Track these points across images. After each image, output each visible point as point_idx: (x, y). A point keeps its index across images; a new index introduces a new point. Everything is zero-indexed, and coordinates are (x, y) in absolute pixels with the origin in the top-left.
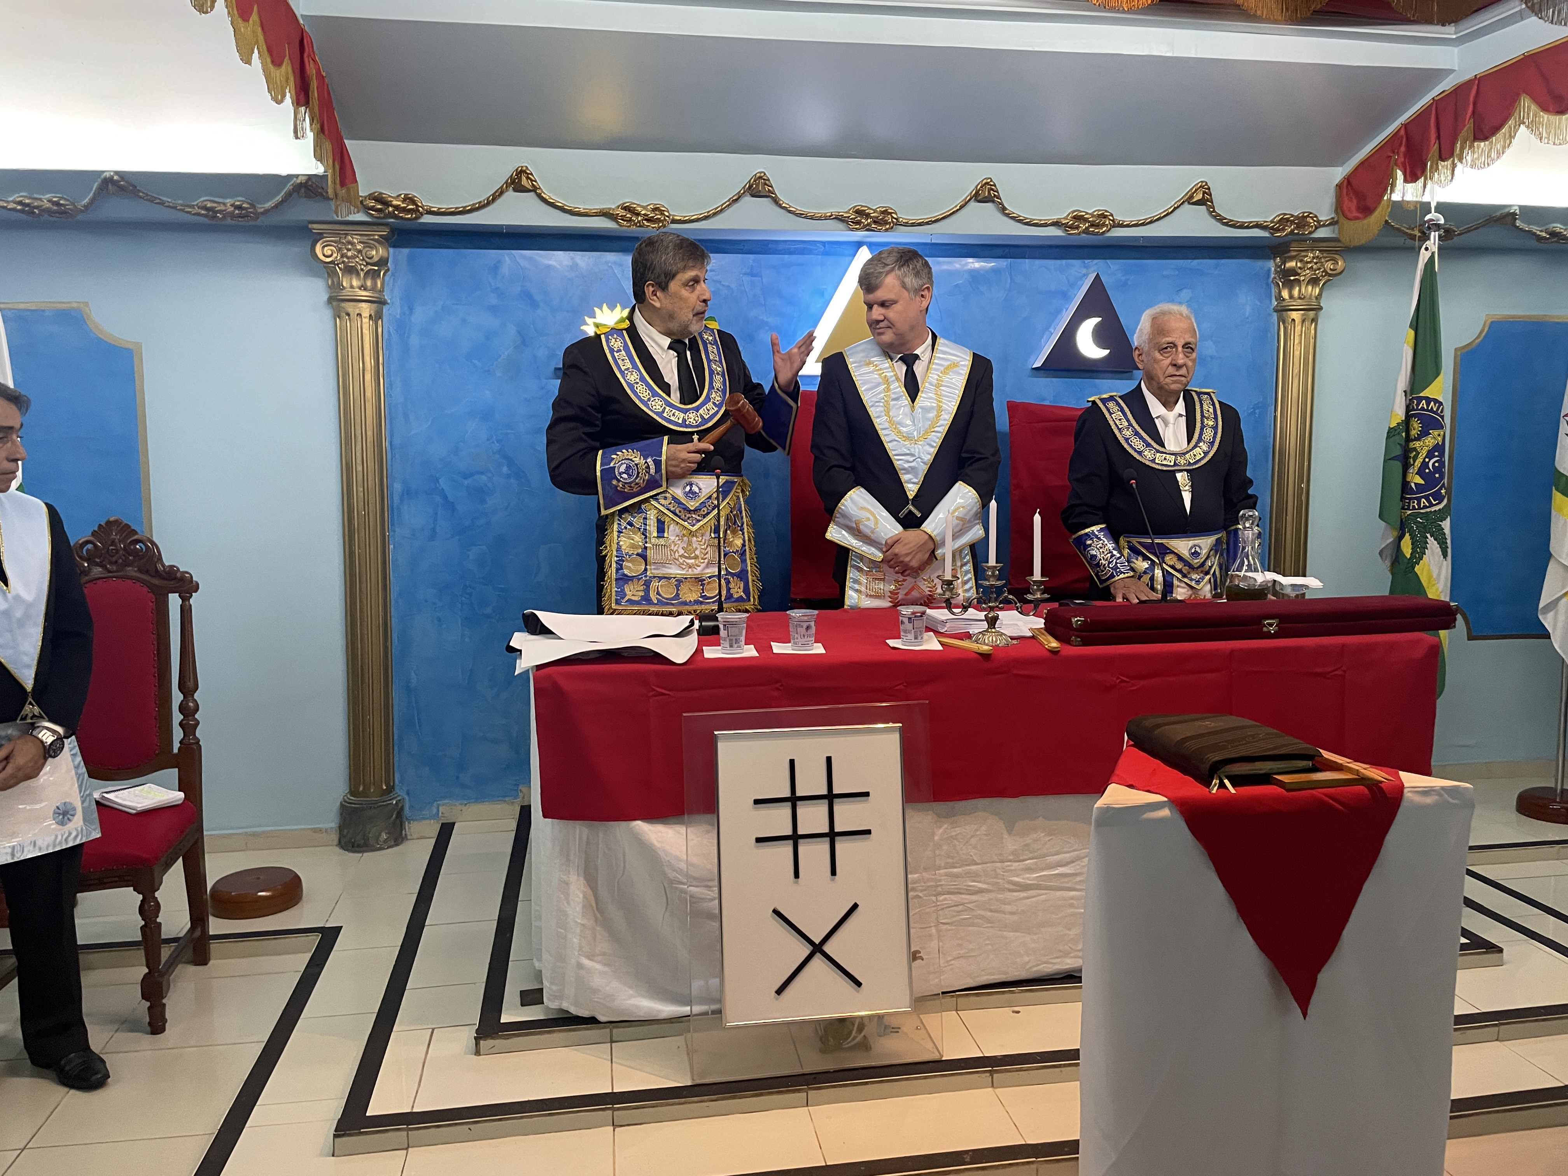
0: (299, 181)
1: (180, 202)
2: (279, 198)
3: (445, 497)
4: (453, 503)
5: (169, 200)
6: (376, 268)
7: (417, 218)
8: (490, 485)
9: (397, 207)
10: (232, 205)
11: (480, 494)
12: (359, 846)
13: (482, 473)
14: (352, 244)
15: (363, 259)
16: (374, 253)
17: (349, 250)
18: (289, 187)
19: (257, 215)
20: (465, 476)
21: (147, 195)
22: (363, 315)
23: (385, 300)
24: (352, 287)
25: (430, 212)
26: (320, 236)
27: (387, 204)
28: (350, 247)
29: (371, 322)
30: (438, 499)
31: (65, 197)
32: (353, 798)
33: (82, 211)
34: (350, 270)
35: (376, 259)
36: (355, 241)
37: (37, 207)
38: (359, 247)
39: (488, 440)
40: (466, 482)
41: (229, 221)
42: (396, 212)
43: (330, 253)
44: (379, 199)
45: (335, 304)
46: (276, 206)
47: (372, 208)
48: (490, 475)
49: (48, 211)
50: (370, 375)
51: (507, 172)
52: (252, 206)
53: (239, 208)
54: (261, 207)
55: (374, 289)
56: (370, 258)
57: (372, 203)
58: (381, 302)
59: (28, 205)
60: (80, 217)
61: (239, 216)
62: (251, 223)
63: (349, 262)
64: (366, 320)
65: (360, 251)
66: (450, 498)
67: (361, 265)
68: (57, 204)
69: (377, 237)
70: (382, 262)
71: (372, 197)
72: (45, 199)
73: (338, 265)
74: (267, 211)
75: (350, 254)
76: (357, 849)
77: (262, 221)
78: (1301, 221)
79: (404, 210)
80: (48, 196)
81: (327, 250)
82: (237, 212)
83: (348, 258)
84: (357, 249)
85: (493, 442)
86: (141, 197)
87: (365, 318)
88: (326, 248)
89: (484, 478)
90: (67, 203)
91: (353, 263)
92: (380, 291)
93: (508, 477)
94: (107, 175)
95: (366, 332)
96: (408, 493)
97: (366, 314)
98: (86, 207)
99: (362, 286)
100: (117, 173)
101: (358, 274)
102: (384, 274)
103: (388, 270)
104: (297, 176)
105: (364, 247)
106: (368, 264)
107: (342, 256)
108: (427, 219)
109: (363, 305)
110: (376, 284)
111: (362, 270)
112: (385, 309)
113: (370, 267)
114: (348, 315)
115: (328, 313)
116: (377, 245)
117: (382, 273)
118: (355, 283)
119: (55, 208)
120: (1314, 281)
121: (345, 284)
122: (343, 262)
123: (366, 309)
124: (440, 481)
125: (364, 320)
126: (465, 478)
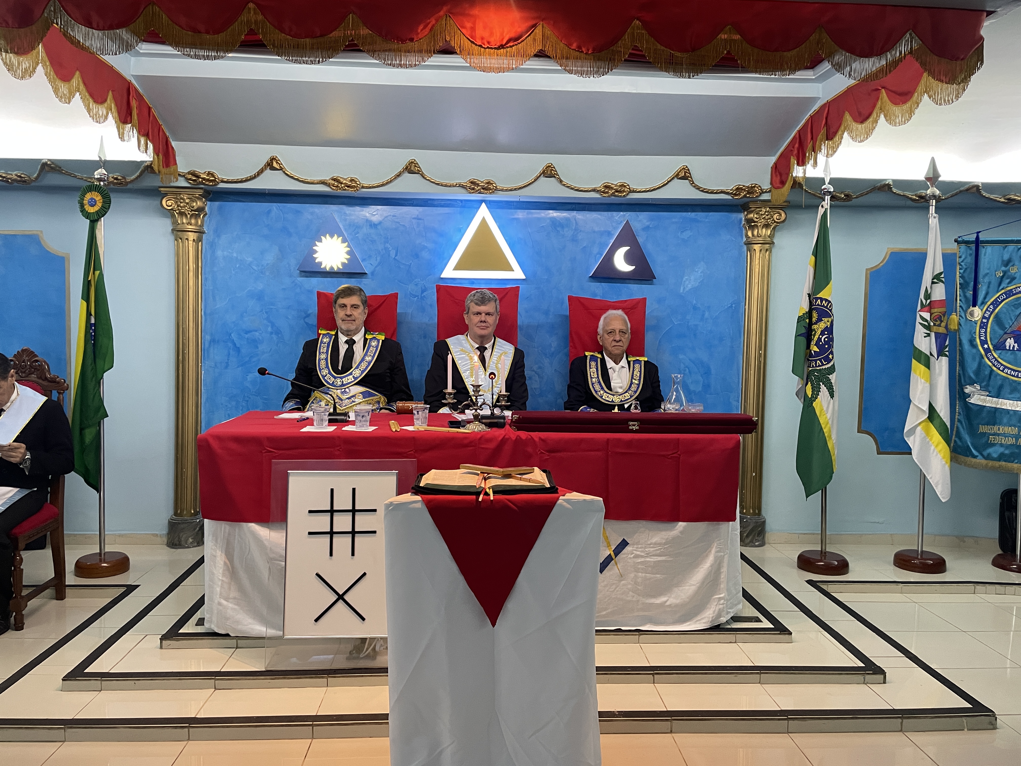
0: (146, 165)
1: (86, 176)
2: (138, 174)
3: (235, 344)
4: (239, 348)
5: (79, 175)
6: (197, 213)
7: (216, 185)
8: (260, 338)
9: (204, 179)
10: (112, 178)
11: (254, 343)
12: (176, 545)
13: (256, 331)
14: (183, 199)
15: (189, 208)
16: (195, 204)
17: (181, 203)
18: (142, 167)
19: (127, 183)
20: (247, 332)
21: (67, 172)
22: (189, 239)
23: (205, 231)
24: (183, 223)
25: (223, 181)
26: (165, 195)
27: (198, 177)
28: (182, 201)
29: (194, 243)
30: (230, 345)
31: (24, 173)
32: (174, 517)
33: (34, 181)
34: (182, 214)
35: (195, 208)
36: (185, 198)
37: (9, 179)
38: (187, 201)
39: (260, 312)
40: (246, 336)
41: (112, 186)
42: (204, 182)
43: (170, 204)
44: (193, 174)
45: (175, 232)
46: (137, 178)
47: (190, 179)
48: (261, 332)
49: (15, 180)
50: (192, 273)
51: (265, 159)
52: (124, 178)
53: (116, 179)
54: (129, 179)
55: (196, 224)
56: (193, 207)
57: (190, 176)
58: (200, 232)
59: (4, 177)
60: (33, 184)
61: (117, 184)
62: (124, 188)
63: (181, 209)
64: (191, 242)
65: (187, 203)
66: (238, 345)
67: (188, 211)
68: (20, 177)
69: (197, 196)
70: (201, 210)
71: (189, 173)
72: (13, 175)
73: (175, 211)
74: (132, 181)
75: (182, 205)
76: (175, 547)
77: (130, 186)
78: (751, 190)
79: (208, 180)
80: (15, 173)
81: (169, 203)
82: (115, 181)
83: (181, 207)
84: (186, 202)
85: (263, 313)
86: (63, 173)
87: (190, 241)
88: (168, 202)
89: (257, 334)
90: (25, 176)
91: (183, 210)
92: (200, 226)
93: (271, 333)
94: (44, 161)
95: (191, 249)
96: (213, 341)
97: (191, 239)
98: (37, 178)
99: (189, 223)
100: (49, 160)
101: (186, 216)
102: (204, 217)
103: (206, 214)
104: (146, 162)
105: (190, 201)
106: (192, 210)
107: (178, 206)
108: (222, 185)
109: (190, 233)
110: (197, 222)
111: (189, 214)
112: (204, 236)
113: (193, 212)
114: (181, 239)
115: (172, 238)
116: (196, 200)
117: (201, 216)
118: (185, 221)
119: (19, 179)
120: (767, 226)
121: (179, 222)
122: (179, 209)
123: (192, 236)
124: (232, 335)
125: (190, 242)
126: (246, 334)
